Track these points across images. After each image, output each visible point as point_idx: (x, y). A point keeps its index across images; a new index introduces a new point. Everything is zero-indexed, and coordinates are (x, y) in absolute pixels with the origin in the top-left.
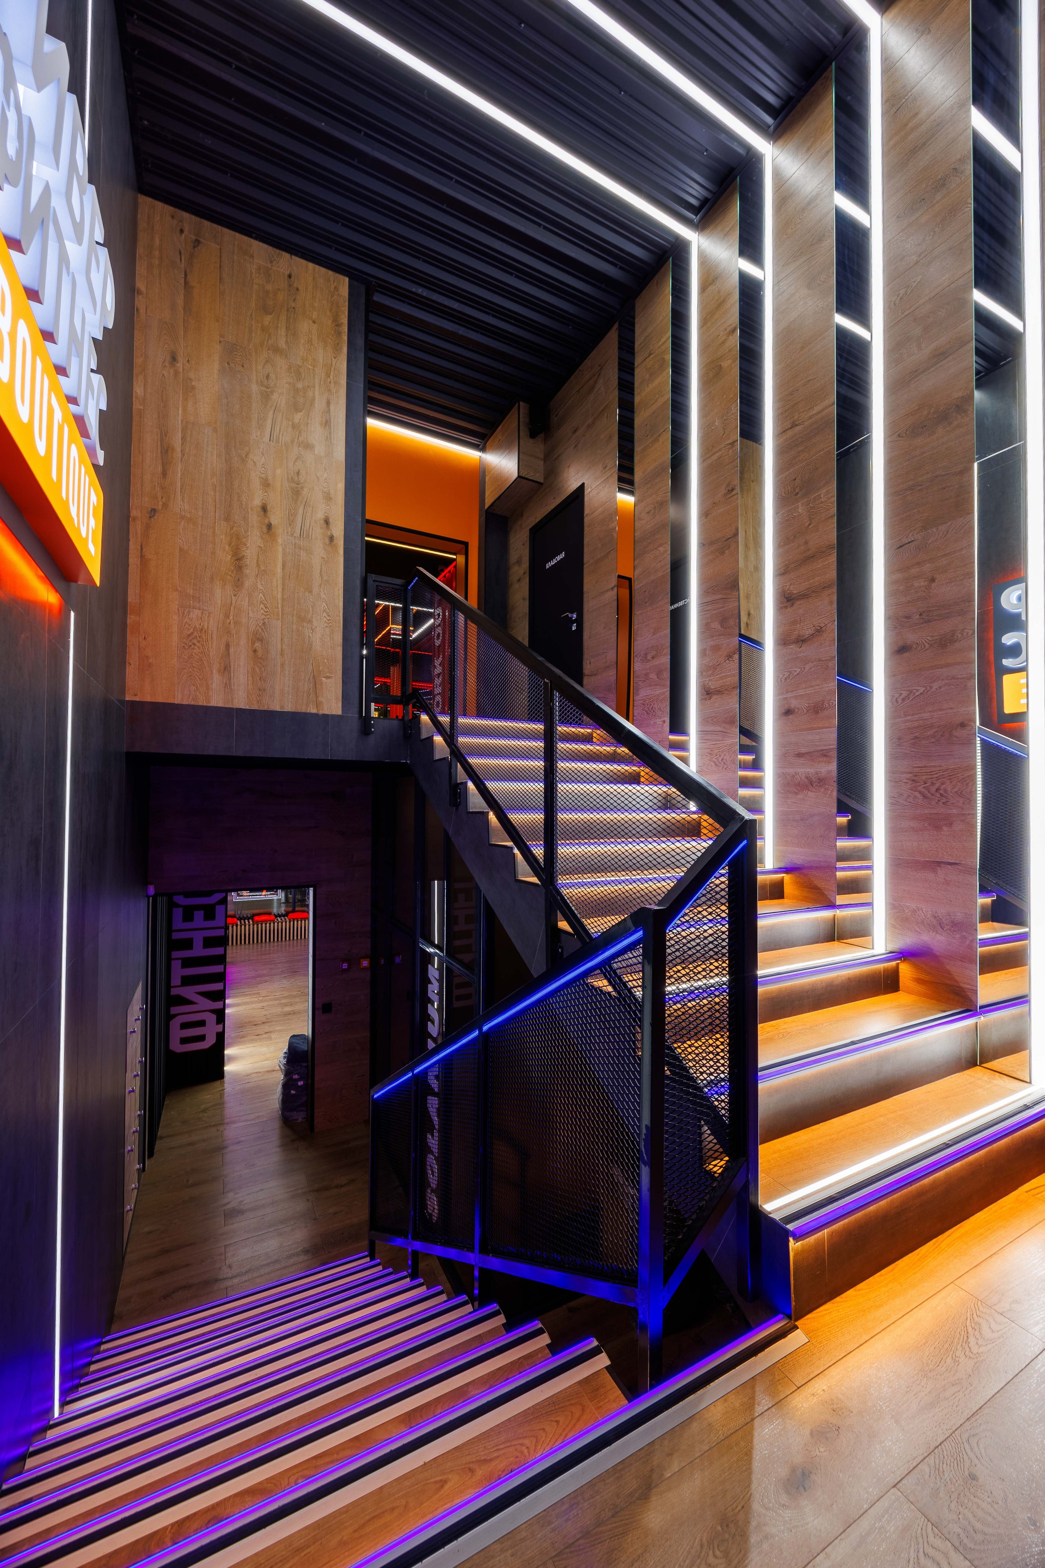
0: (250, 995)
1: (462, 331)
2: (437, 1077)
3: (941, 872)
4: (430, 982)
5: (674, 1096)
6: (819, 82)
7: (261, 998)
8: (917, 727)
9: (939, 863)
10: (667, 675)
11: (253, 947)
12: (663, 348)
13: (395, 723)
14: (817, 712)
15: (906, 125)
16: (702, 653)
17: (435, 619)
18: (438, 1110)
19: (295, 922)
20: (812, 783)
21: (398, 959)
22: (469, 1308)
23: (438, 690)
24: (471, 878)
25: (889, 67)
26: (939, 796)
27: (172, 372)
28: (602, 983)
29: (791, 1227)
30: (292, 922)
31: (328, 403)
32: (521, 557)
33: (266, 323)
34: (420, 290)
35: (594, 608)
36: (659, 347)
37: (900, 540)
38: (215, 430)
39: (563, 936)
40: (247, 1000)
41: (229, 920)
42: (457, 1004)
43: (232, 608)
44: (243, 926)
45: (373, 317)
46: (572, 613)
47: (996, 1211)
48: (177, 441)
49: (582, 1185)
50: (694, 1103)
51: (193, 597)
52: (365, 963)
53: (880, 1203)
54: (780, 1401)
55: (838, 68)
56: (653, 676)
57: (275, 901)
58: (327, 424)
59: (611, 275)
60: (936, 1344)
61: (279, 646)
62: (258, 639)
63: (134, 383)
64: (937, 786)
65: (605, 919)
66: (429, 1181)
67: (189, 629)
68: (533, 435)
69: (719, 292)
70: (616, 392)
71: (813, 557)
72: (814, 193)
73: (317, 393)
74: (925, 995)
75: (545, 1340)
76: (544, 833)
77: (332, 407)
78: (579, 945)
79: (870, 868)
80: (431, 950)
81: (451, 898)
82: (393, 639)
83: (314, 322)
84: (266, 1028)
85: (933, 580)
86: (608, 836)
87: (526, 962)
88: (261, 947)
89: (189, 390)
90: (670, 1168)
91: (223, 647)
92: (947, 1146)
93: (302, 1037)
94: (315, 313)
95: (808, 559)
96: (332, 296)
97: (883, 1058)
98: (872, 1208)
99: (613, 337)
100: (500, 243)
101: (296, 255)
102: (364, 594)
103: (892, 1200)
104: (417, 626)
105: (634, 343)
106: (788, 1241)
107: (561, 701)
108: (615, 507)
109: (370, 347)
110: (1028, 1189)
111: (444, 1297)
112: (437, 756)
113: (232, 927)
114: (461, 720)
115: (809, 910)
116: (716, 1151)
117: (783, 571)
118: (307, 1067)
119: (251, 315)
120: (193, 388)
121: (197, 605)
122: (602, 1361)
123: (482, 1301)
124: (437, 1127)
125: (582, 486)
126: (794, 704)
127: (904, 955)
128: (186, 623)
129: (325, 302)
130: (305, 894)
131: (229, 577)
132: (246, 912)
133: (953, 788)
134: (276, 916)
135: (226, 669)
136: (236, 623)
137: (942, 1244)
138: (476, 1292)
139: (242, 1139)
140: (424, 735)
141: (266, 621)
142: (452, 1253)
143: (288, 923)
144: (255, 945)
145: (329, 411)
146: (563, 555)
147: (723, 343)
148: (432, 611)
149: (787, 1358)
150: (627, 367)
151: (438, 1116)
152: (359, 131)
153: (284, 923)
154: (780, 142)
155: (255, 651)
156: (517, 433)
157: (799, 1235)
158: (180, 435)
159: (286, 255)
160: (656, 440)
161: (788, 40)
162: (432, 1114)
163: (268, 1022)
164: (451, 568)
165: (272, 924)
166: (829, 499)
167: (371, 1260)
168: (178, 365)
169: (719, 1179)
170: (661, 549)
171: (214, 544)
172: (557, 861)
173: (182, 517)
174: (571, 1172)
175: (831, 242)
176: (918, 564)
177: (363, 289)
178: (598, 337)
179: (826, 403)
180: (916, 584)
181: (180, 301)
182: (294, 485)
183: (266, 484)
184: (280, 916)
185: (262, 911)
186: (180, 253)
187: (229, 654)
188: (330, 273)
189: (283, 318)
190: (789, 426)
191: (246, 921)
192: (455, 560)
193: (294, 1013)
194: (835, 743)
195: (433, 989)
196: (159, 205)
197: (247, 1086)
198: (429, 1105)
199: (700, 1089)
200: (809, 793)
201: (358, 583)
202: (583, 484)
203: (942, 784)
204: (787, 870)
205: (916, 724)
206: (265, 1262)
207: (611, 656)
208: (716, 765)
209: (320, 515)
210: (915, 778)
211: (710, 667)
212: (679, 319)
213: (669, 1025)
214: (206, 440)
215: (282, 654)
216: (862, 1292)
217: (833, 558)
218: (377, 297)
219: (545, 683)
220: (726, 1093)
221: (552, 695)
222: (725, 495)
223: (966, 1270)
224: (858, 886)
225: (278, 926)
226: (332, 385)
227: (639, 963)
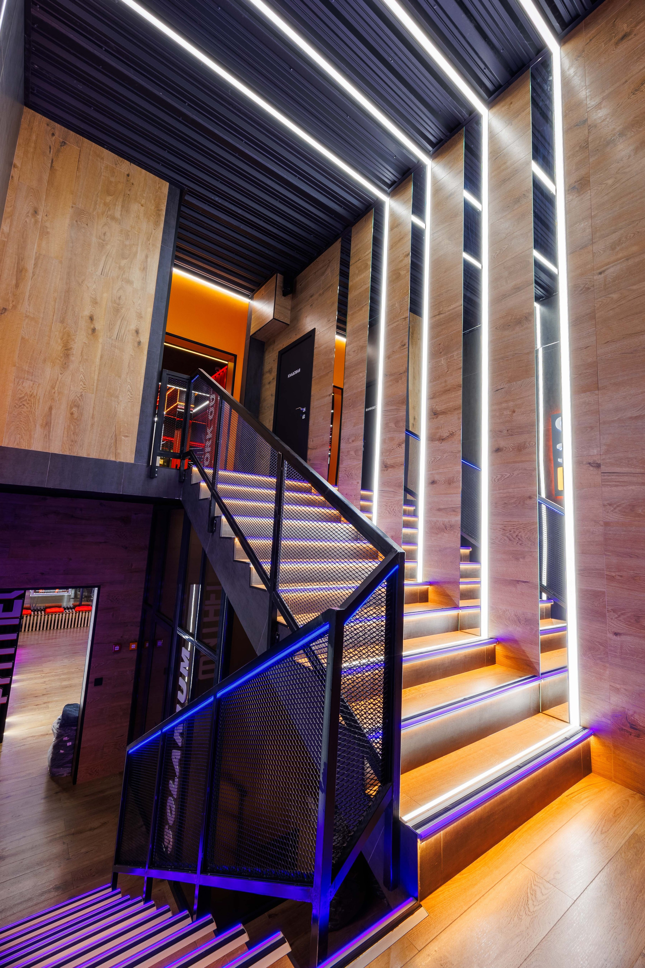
0: (35, 672)
1: (243, 227)
2: (181, 734)
3: (519, 586)
4: (183, 661)
5: (345, 740)
6: (456, 135)
7: (43, 675)
8: (505, 497)
9: (518, 581)
10: (361, 453)
11: (42, 633)
12: (367, 257)
13: (174, 472)
14: (450, 484)
15: (500, 167)
16: (384, 441)
17: (210, 401)
18: (180, 760)
19: (81, 614)
20: (446, 528)
21: (160, 643)
22: (189, 921)
23: (208, 449)
24: (219, 584)
25: (492, 137)
26: (518, 539)
27: (33, 220)
28: (304, 661)
29: (419, 831)
30: (78, 614)
31: (147, 257)
32: (271, 368)
33: (108, 201)
34: (217, 199)
35: (317, 406)
36: (365, 257)
37: (496, 387)
38: (61, 262)
39: (280, 627)
40: (32, 677)
41: (24, 612)
42: (201, 677)
43: (58, 382)
44: (36, 617)
45: (183, 208)
46: (303, 408)
47: (549, 811)
48: (30, 265)
49: (279, 811)
50: (359, 745)
51: (28, 372)
52: (134, 646)
53: (477, 810)
54: (407, 963)
55: (467, 130)
56: (352, 453)
57: (66, 597)
58: (144, 269)
59: (338, 211)
60: (508, 908)
61: (91, 412)
62: (75, 406)
63: (3, 223)
64: (516, 533)
65: (308, 616)
66: (167, 819)
67: (21, 394)
68: (285, 294)
69: (400, 233)
70: (338, 277)
71: (449, 390)
72: (453, 191)
73: (139, 249)
74: (511, 667)
75: (245, 938)
76: (272, 555)
77: (149, 260)
78: (290, 633)
79: (479, 583)
80: (186, 637)
81: (204, 597)
82: (179, 412)
83: (142, 206)
84: (45, 699)
85: (514, 412)
86: (316, 558)
87: (254, 645)
88: (49, 633)
89: (44, 233)
90: (340, 793)
91: (47, 409)
92: (519, 767)
93: (75, 706)
94: (143, 200)
95: (447, 391)
96: (157, 192)
97: (483, 709)
98: (472, 814)
99: (337, 245)
100: (271, 181)
101: (134, 164)
102: (160, 379)
103: (485, 807)
104: (196, 405)
105: (350, 251)
106: (417, 842)
107: (288, 467)
108: (334, 345)
109: (179, 226)
110: (567, 794)
111: (169, 914)
112: (202, 497)
113: (27, 617)
114: (221, 473)
115: (442, 610)
116: (372, 779)
117: (432, 397)
118: (76, 730)
119: (97, 194)
120: (48, 233)
121: (31, 378)
122: (286, 949)
123: (199, 913)
124: (177, 774)
125: (314, 330)
126: (437, 477)
127: (498, 640)
128: (19, 389)
129: (151, 195)
130: (91, 592)
131: (58, 361)
132: (40, 605)
133: (525, 535)
134: (65, 609)
135: (47, 425)
136: (59, 393)
137: (515, 837)
138: (195, 907)
139: (12, 794)
140: (194, 481)
141: (83, 393)
142: (180, 876)
143: (74, 614)
144: (44, 632)
145: (147, 261)
146: (299, 370)
147: (402, 261)
148: (209, 396)
149: (413, 929)
150: (345, 264)
151: (180, 765)
152: (185, 103)
153: (71, 614)
154: (436, 160)
155: (72, 414)
156: (274, 292)
157: (424, 837)
158: (33, 262)
159: (128, 163)
160: (361, 309)
161: (440, 111)
162: (174, 763)
163: (47, 694)
164: (224, 369)
165: (61, 615)
166: (458, 358)
167: (113, 890)
168: (38, 217)
169: (373, 800)
170: (361, 375)
171: (50, 337)
172: (279, 574)
173: (27, 317)
174: (272, 802)
175: (461, 218)
176: (506, 401)
177: (178, 191)
178: (328, 244)
179: (457, 304)
180: (505, 413)
181: (46, 177)
182: (115, 305)
183: (95, 302)
184: (68, 609)
185: (53, 604)
186: (50, 148)
187: (51, 414)
188: (157, 178)
189: (120, 200)
190: (437, 314)
191: (39, 612)
192: (227, 365)
193: (70, 686)
194: (460, 503)
195: (185, 667)
196: (39, 116)
197: (23, 747)
198: (173, 757)
199: (364, 735)
200: (445, 534)
201: (156, 374)
202: (315, 329)
203: (520, 532)
204: (430, 583)
205: (505, 495)
206: (19, 901)
207: (327, 437)
208: (389, 513)
209: (133, 327)
210: (504, 528)
211: (388, 450)
212: (377, 242)
213: (343, 690)
214: (53, 268)
215: (93, 418)
216: (464, 875)
217: (460, 392)
218: (187, 198)
219: (279, 454)
220: (380, 737)
221: (283, 463)
222: (400, 347)
223: (529, 854)
224: (471, 595)
225: (66, 616)
226: (151, 246)
227: (326, 647)
